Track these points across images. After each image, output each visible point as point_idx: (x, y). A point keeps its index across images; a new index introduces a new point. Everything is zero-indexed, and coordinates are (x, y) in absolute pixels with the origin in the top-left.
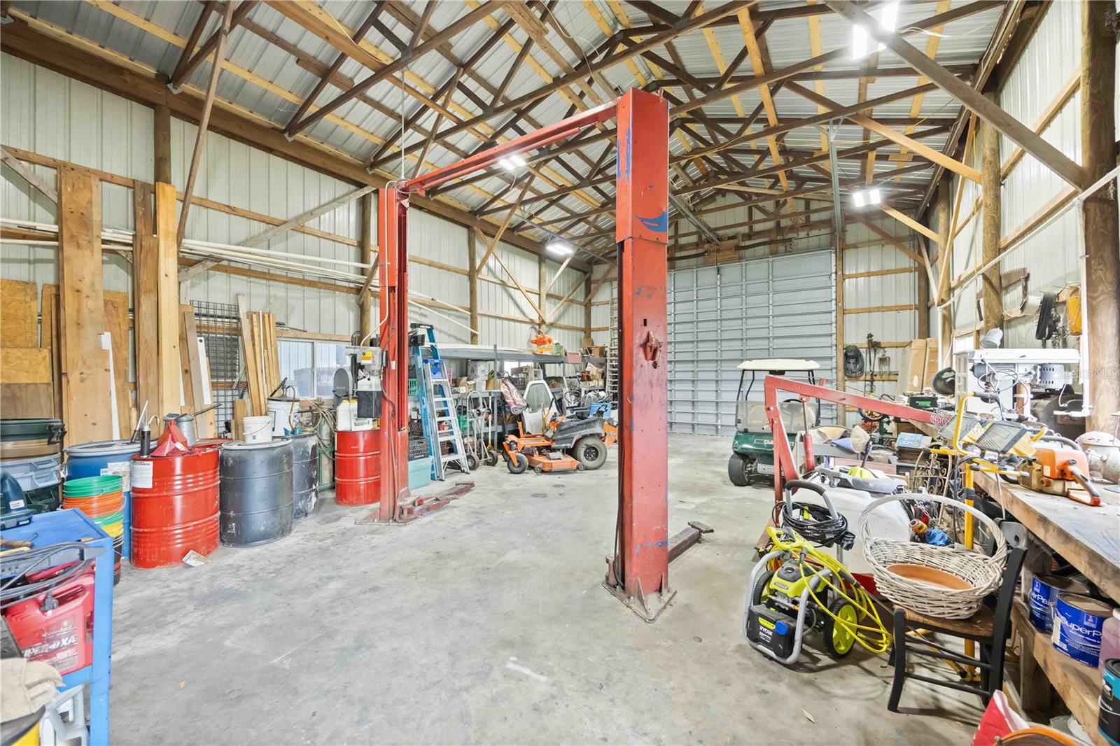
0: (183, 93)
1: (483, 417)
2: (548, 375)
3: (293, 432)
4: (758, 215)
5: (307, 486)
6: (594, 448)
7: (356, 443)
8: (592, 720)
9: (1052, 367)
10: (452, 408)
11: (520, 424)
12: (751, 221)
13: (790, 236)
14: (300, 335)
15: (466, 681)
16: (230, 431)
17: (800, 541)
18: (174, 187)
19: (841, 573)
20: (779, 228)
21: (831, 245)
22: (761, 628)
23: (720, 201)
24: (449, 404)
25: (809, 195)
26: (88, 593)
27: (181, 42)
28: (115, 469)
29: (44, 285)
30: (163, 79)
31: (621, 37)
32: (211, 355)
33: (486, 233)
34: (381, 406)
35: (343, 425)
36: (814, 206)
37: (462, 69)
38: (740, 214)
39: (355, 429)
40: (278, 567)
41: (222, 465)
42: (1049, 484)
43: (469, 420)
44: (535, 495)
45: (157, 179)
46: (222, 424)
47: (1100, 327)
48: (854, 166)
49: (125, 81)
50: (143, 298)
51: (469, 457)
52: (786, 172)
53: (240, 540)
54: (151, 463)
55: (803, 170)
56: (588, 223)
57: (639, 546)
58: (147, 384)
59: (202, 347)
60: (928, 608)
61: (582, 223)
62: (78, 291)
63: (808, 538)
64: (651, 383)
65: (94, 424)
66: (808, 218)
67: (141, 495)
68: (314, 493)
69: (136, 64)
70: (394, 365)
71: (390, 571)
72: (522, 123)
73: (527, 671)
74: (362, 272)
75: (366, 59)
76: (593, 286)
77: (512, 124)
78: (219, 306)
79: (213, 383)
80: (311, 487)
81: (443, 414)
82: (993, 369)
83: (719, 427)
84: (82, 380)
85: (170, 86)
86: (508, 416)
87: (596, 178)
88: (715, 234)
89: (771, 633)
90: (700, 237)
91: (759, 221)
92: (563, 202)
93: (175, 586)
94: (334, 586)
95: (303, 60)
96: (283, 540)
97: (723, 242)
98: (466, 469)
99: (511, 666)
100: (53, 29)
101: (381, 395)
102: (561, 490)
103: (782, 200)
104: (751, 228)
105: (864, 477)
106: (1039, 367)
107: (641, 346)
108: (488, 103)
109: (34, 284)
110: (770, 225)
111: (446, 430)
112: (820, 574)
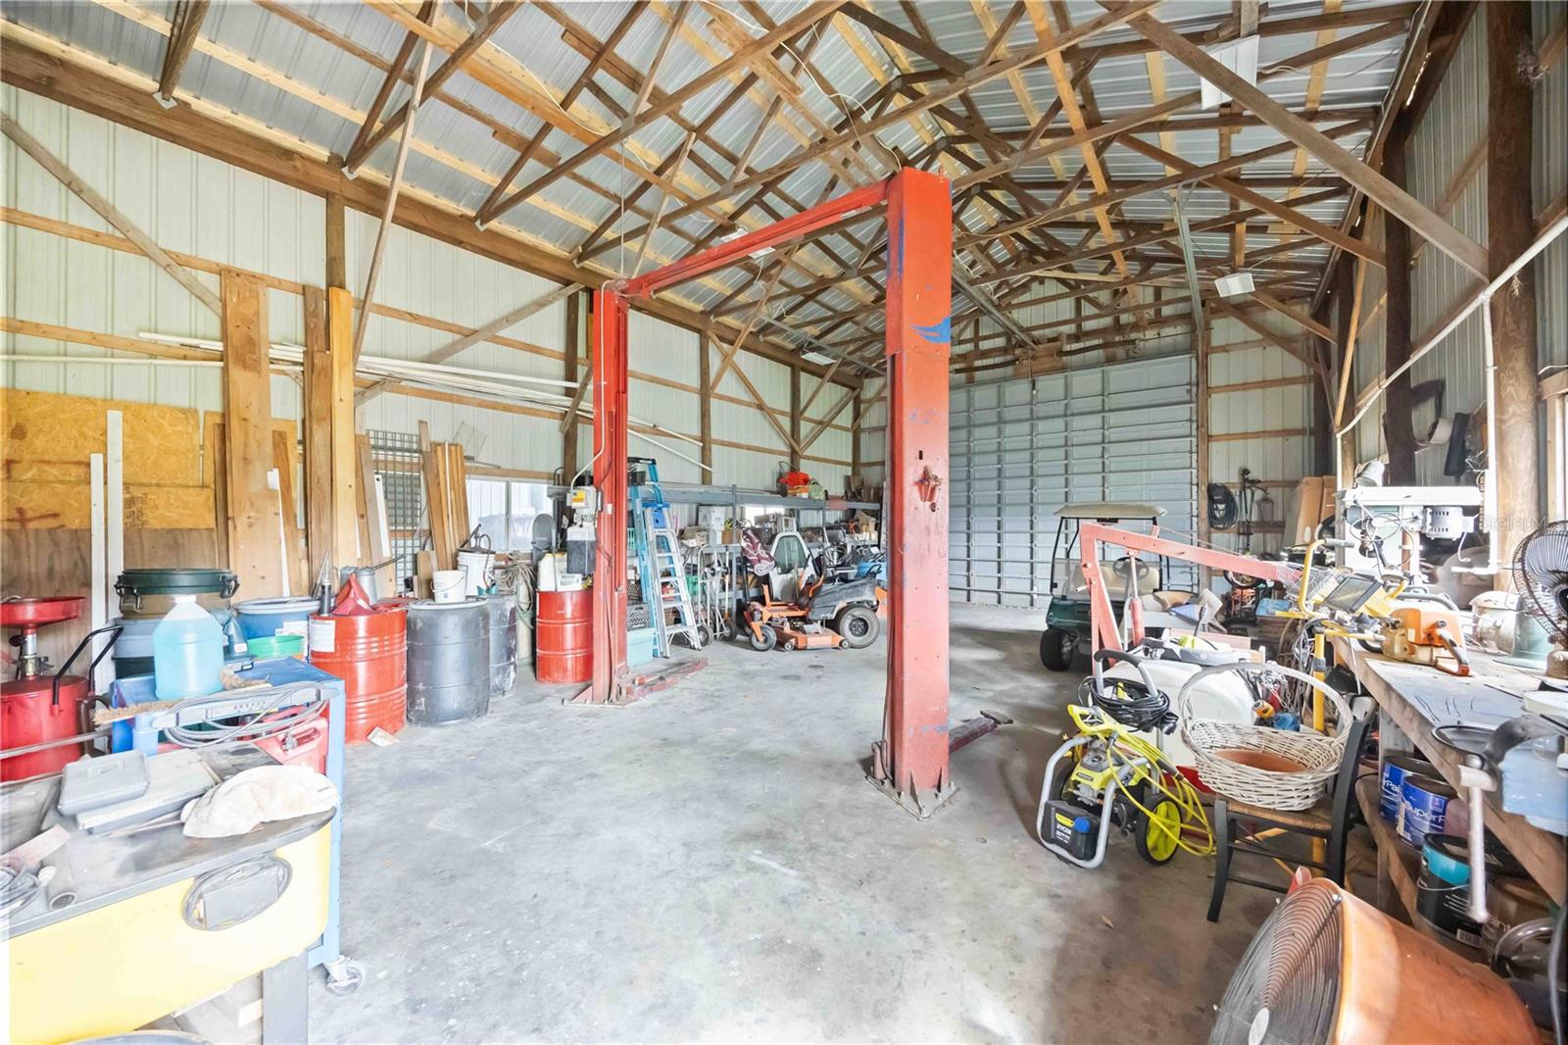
0: (358, 179)
1: (718, 577)
2: (802, 525)
3: (488, 590)
4: (1088, 309)
5: (505, 657)
6: (862, 620)
7: (562, 606)
8: (849, 914)
9: (1446, 510)
10: (679, 567)
11: (766, 587)
12: (1079, 318)
13: (1133, 336)
14: (493, 471)
15: (703, 872)
16: (412, 590)
17: (1109, 723)
18: (349, 292)
19: (1161, 765)
20: (1118, 327)
21: (1191, 348)
22: (1059, 826)
23: (1037, 291)
24: (675, 560)
25: (1157, 282)
26: (322, 736)
27: (360, 118)
28: (292, 630)
29: (206, 413)
30: (337, 162)
31: (897, 85)
32: (389, 496)
33: (722, 339)
34: (594, 560)
35: (546, 584)
36: (1166, 295)
37: (694, 135)
38: (1065, 308)
39: (560, 589)
40: (477, 749)
41: (409, 628)
42: (1413, 652)
43: (700, 581)
44: (785, 677)
45: (329, 285)
46: (401, 581)
47: (1510, 459)
48: (1219, 243)
49: (295, 167)
50: (315, 427)
51: (700, 629)
52: (1123, 252)
53: (431, 717)
54: (333, 622)
55: (1149, 247)
56: (857, 323)
57: (912, 730)
58: (320, 530)
59: (379, 487)
60: (1255, 797)
61: (850, 324)
62: (245, 420)
63: (1121, 721)
64: (927, 529)
65: (263, 578)
66: (1158, 312)
67: (322, 660)
68: (512, 667)
69: (308, 145)
70: (609, 508)
71: (608, 757)
72: (770, 198)
73: (774, 865)
74: (569, 392)
75: (578, 130)
76: (863, 407)
77: (758, 200)
78: (398, 437)
79: (392, 531)
80: (509, 658)
81: (667, 574)
82: (1370, 514)
83: (1035, 597)
84: (250, 525)
85: (345, 170)
86: (750, 578)
87: (866, 266)
88: (1028, 335)
89: (1069, 832)
90: (1009, 340)
91: (1089, 318)
92: (821, 297)
93: (363, 765)
94: (544, 772)
95: (501, 133)
96: (478, 720)
97: (1041, 346)
98: (696, 643)
99: (754, 859)
100: (217, 110)
101: (595, 545)
102: (819, 672)
103: (1121, 288)
104: (1079, 326)
105: (1196, 647)
106: (1429, 510)
107: (916, 483)
108: (727, 176)
109: (196, 411)
110: (1106, 321)
111: (672, 593)
112: (1133, 763)
